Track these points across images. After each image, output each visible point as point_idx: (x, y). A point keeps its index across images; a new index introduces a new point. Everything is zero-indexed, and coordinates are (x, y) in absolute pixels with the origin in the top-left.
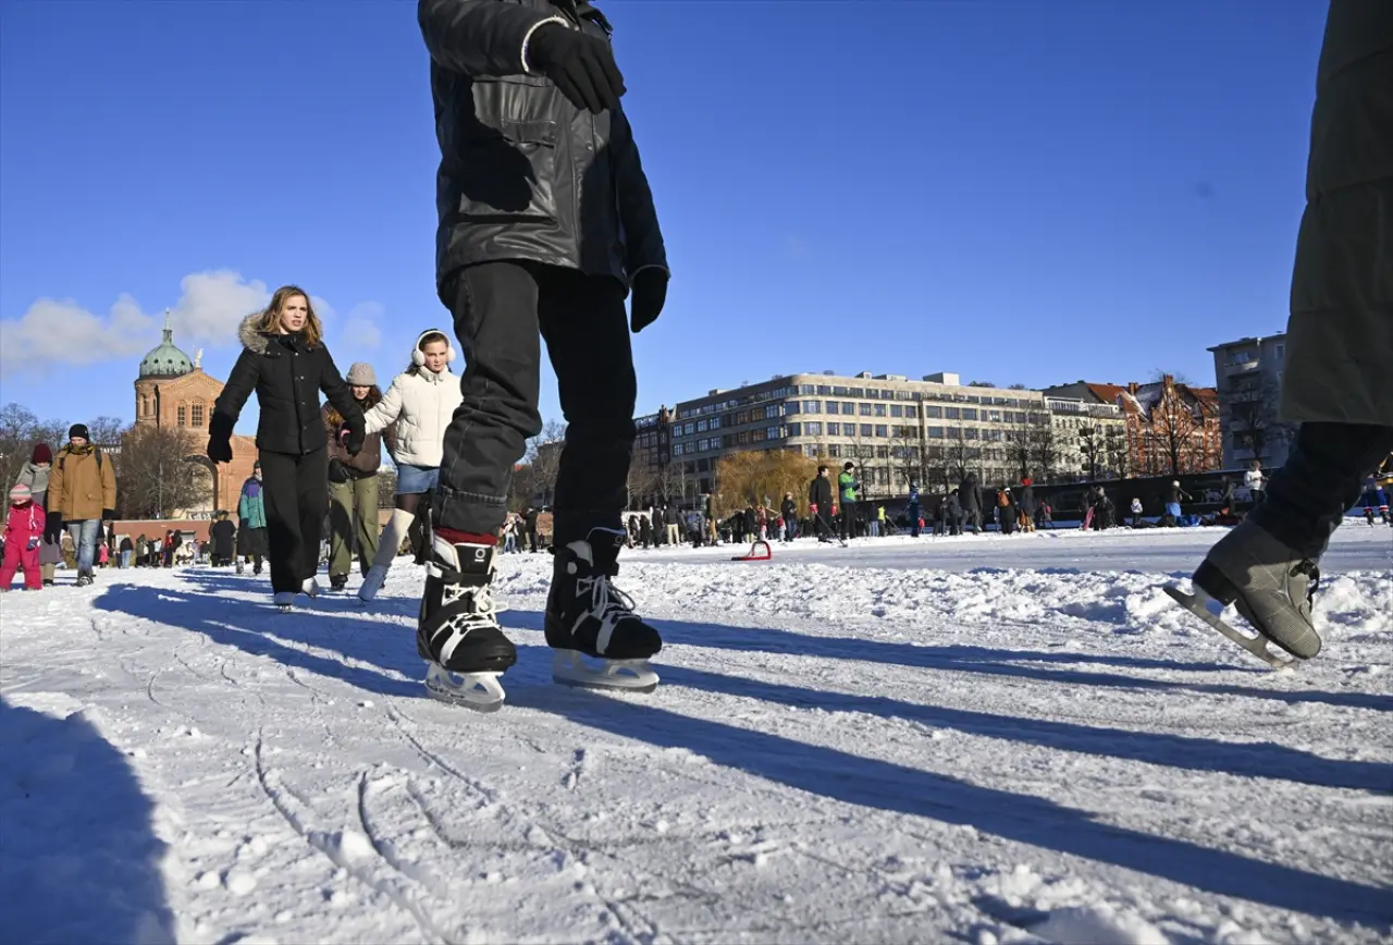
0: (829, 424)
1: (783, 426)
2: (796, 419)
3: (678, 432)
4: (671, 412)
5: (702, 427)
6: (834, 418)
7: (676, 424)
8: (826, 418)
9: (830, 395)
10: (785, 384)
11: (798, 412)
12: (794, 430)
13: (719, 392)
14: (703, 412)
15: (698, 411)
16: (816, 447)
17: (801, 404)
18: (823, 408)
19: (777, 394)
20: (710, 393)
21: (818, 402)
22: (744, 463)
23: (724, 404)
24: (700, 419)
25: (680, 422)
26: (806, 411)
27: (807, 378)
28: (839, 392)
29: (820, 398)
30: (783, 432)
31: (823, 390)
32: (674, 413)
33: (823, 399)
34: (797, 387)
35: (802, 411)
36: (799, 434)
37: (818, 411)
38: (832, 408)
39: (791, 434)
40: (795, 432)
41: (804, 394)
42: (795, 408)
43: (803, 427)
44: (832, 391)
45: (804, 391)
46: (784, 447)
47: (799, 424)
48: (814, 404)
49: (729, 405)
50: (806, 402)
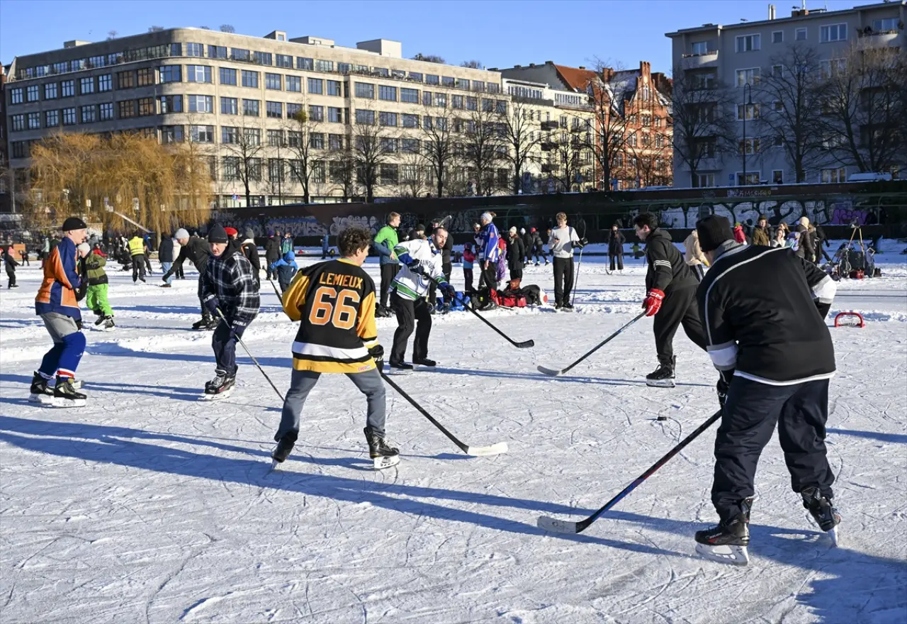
0: (224, 98)
1: (159, 98)
2: (176, 89)
3: (17, 97)
4: (8, 68)
5: (51, 93)
6: (229, 91)
7: (14, 85)
8: (219, 90)
9: (227, 59)
10: (164, 38)
11: (180, 80)
12: (174, 104)
13: (78, 44)
14: (52, 71)
15: (46, 69)
16: (203, 129)
17: (185, 71)
18: (216, 76)
19: (155, 51)
20: (66, 44)
21: (208, 68)
22: (69, 151)
23: (82, 62)
24: (50, 80)
25: (20, 84)
26: (192, 79)
27: (192, 34)
28: (239, 56)
29: (211, 62)
30: (160, 107)
31: (216, 52)
32: (12, 71)
33: (216, 64)
34: (179, 45)
35: (185, 79)
36: (181, 111)
37: (209, 80)
38: (228, 77)
39: (170, 110)
40: (175, 106)
41: (190, 56)
42: (175, 74)
43: (186, 102)
44: (229, 54)
45: (189, 51)
46: (161, 127)
47: (181, 96)
48: (203, 70)
49: (88, 65)
50: (191, 66)
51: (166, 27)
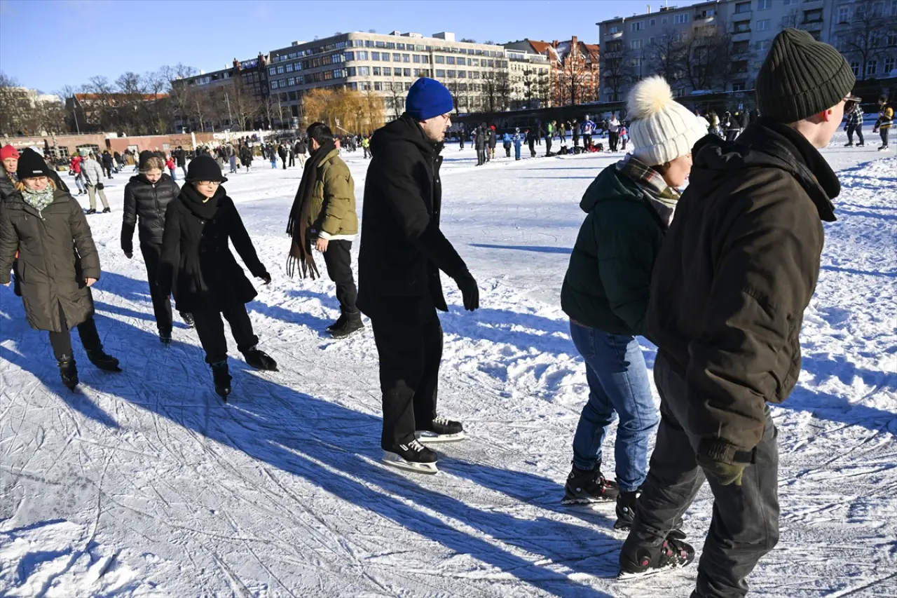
0: (374, 68)
1: (344, 69)
2: (351, 64)
3: (273, 72)
4: (266, 57)
5: (289, 69)
6: (376, 64)
7: (271, 66)
8: (372, 64)
9: (374, 47)
10: (343, 38)
11: (353, 59)
12: (351, 72)
13: (299, 43)
14: (289, 58)
15: (286, 57)
16: (366, 84)
17: (355, 54)
18: (370, 56)
19: (339, 46)
20: (293, 43)
21: (366, 52)
22: (319, 97)
23: (303, 53)
24: (288, 63)
25: (274, 65)
26: (359, 59)
27: (358, 35)
28: (380, 46)
29: (367, 49)
30: (345, 73)
31: (369, 44)
32: (269, 58)
33: (370, 50)
34: (351, 41)
35: (356, 58)
36: (355, 75)
37: (367, 59)
38: (375, 57)
39: (349, 75)
40: (352, 73)
41: (356, 47)
42: (351, 56)
43: (357, 70)
44: (375, 44)
45: (356, 44)
46: (346, 84)
47: (354, 68)
48: (363, 54)
49: (306, 54)
50: (358, 52)
51: (343, 32)
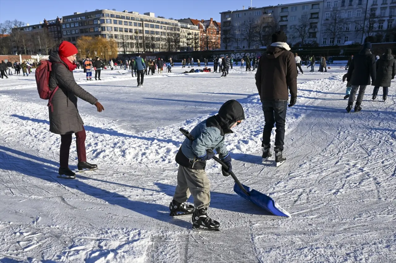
0: (115, 27)
1: (99, 27)
2: (103, 25)
3: (64, 27)
4: (61, 19)
5: (72, 26)
6: (116, 26)
7: (63, 24)
8: (114, 25)
9: (115, 18)
10: (99, 13)
11: (104, 23)
12: (103, 29)
13: (78, 13)
14: (72, 20)
15: (71, 20)
16: (109, 35)
17: (105, 20)
18: (113, 22)
19: (97, 16)
20: (74, 13)
21: (111, 20)
22: (86, 40)
23: (79, 18)
24: (72, 22)
26: (107, 23)
27: (107, 11)
28: (118, 17)
29: (111, 18)
30: (100, 29)
31: (112, 16)
32: (62, 20)
33: (112, 19)
34: (104, 14)
35: (105, 23)
37: (111, 23)
38: (115, 22)
39: (102, 30)
40: (104, 29)
42: (103, 22)
43: (106, 28)
44: (115, 16)
45: (106, 16)
46: (100, 34)
47: (105, 27)
48: (109, 20)
49: (81, 19)
50: (107, 19)
51: (100, 9)
